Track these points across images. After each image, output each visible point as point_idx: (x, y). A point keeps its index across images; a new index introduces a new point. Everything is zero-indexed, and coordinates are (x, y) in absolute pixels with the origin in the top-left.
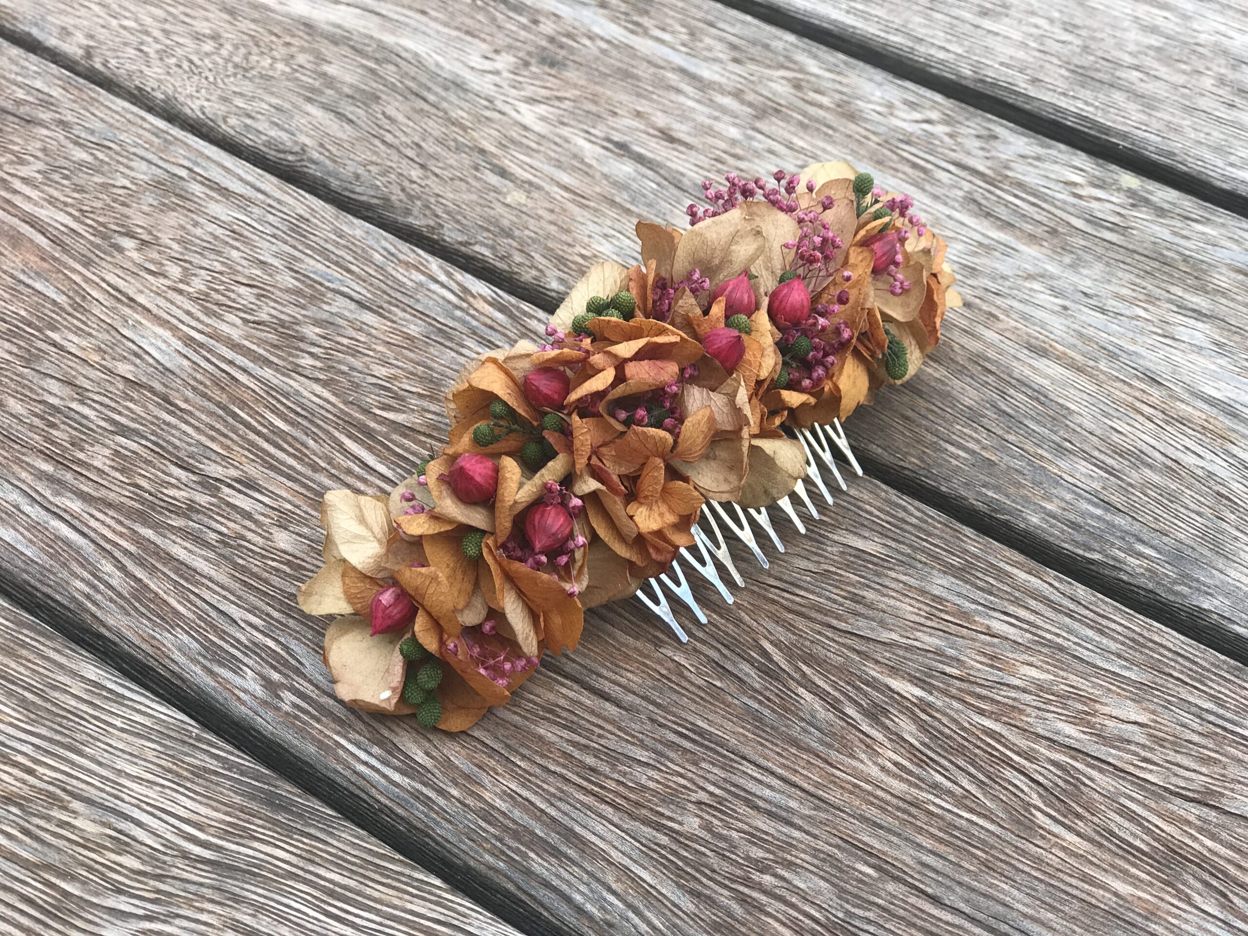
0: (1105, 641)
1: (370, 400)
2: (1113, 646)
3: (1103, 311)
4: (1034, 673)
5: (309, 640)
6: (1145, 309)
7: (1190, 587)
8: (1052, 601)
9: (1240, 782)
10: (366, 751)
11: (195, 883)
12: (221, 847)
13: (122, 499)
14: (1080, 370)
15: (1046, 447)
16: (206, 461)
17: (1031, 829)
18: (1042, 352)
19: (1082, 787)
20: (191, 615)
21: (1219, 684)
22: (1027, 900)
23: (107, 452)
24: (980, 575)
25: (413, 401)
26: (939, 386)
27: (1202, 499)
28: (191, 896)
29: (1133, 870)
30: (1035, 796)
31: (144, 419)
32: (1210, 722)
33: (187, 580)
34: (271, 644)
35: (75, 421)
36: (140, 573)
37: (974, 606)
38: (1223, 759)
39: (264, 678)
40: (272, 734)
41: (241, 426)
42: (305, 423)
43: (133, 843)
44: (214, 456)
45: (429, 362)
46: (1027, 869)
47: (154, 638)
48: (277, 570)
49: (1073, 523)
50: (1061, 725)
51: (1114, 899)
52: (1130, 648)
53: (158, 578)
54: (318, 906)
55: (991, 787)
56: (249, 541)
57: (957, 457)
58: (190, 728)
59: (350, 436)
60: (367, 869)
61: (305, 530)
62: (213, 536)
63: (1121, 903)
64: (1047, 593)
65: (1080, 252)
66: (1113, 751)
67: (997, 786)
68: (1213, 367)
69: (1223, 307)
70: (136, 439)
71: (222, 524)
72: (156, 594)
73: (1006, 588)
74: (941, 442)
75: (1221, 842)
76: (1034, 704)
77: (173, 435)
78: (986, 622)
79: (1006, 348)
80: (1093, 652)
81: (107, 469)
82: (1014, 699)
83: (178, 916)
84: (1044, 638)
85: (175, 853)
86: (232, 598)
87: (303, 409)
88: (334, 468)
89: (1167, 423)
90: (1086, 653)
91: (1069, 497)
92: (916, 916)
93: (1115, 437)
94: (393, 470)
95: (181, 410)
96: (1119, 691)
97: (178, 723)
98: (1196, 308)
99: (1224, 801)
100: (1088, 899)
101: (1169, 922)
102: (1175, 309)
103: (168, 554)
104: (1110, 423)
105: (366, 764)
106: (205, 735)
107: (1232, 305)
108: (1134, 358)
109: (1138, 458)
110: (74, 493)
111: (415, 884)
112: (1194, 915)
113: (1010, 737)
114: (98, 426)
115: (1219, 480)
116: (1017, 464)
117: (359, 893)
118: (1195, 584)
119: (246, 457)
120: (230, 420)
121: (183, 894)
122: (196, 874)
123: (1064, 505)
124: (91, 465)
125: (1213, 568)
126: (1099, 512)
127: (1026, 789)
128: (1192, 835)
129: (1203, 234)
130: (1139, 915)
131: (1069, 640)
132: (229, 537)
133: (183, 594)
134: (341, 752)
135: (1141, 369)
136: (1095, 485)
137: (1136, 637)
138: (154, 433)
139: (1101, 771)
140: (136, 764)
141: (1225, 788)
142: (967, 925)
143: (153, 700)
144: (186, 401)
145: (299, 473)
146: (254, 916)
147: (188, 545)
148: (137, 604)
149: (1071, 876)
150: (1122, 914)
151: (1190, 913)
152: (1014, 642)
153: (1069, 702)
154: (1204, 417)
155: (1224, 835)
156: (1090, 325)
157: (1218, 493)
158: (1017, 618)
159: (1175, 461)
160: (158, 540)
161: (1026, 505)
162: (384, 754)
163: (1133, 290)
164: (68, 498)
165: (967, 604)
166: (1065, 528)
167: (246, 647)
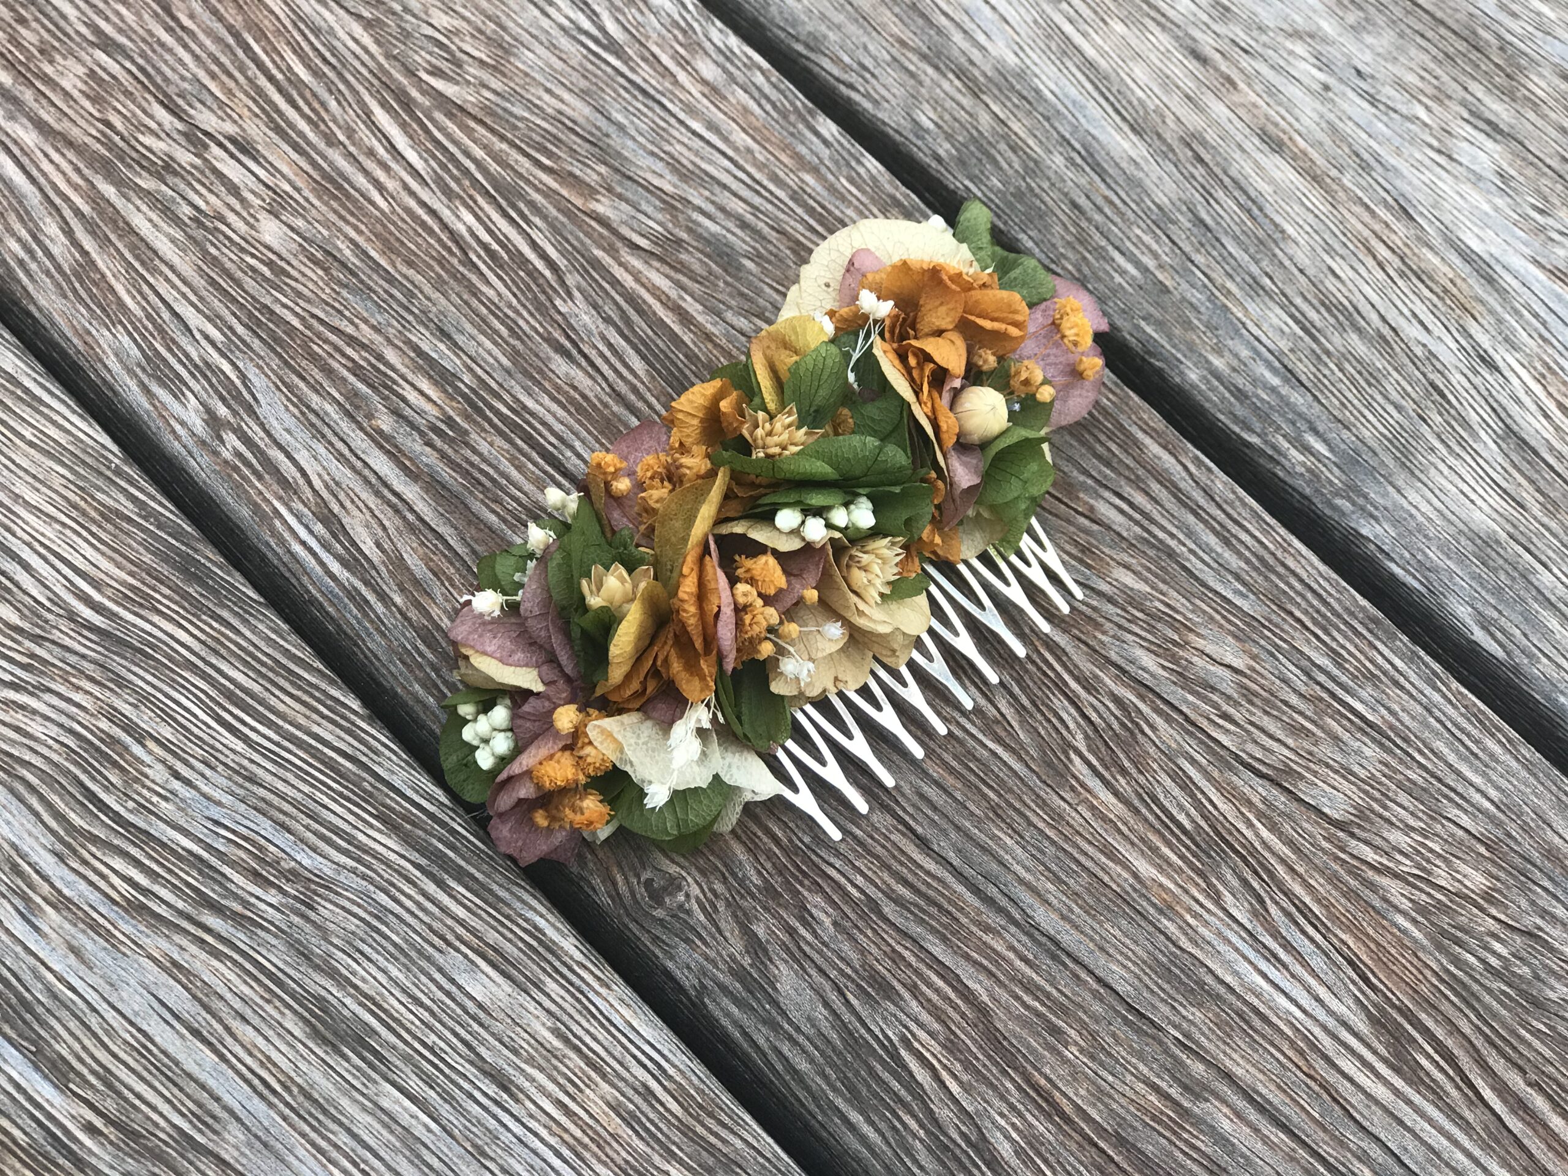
0: (1227, 555)
1: (420, 58)
2: (1235, 563)
3: (1373, 101)
4: (1128, 579)
5: (272, 370)
6: (1427, 108)
7: (1354, 504)
8: (1180, 490)
9: (1328, 766)
10: (307, 527)
11: (76, 653)
12: (116, 615)
13: (88, 140)
14: (1316, 179)
15: (1238, 279)
16: (198, 105)
17: (1062, 776)
18: (1276, 145)
19: (1139, 736)
20: (139, 313)
21: (1346, 637)
22: (1029, 863)
23: (81, 70)
24: (1103, 438)
25: (471, 70)
26: (1131, 169)
27: (1409, 389)
28: (68, 668)
29: (1166, 851)
30: (1080, 736)
31: (135, 32)
32: (1318, 683)
33: (143, 263)
34: (226, 367)
35: (50, 19)
36: (88, 244)
37: (1082, 478)
38: (1319, 733)
39: (209, 411)
40: (204, 482)
41: (252, 65)
42: (331, 75)
43: (15, 589)
44: (209, 101)
45: (503, 18)
46: (1041, 825)
47: (89, 333)
48: (254, 270)
49: (1239, 390)
50: (1139, 653)
51: (1131, 880)
52: (1256, 569)
53: (110, 255)
54: (211, 709)
55: (1031, 716)
56: (228, 226)
57: (1123, 272)
58: (111, 456)
59: (384, 104)
60: (277, 674)
61: (300, 223)
62: (187, 210)
63: (1138, 886)
64: (1176, 478)
65: (1372, 10)
66: (1191, 698)
67: (1039, 716)
68: (1486, 207)
69: (1525, 124)
70: (120, 58)
71: (201, 195)
72: (103, 276)
73: (1129, 461)
74: (1110, 248)
75: (1280, 835)
76: (1116, 619)
77: (166, 62)
78: (1092, 501)
79: (1233, 131)
80: (1208, 565)
81: (76, 94)
82: (1094, 609)
83: (49, 690)
84: (1155, 537)
85: (61, 612)
86: (194, 298)
87: (333, 55)
88: (354, 144)
89: (1402, 274)
90: (1200, 565)
91: (1245, 353)
92: (894, 857)
93: (1330, 283)
94: (426, 161)
95: (183, 28)
96: (1223, 622)
97: (98, 447)
98: (1493, 118)
99: (1302, 785)
100: (1101, 874)
101: (1186, 922)
102: (1466, 115)
103: (128, 224)
104: (1329, 261)
105: (303, 543)
106: (126, 469)
107: (1540, 123)
108: (1390, 175)
109: (1349, 317)
110: (30, 119)
111: (329, 702)
112: (1219, 918)
113: (1074, 657)
114: (77, 32)
115: (1439, 366)
116: (1197, 297)
117: (262, 702)
118: (1361, 501)
119: (250, 109)
120: (240, 53)
121: (60, 664)
122: (80, 643)
123: (1235, 363)
124: (57, 84)
125: (1391, 483)
126: (1275, 381)
127: (1072, 725)
128: (1248, 819)
129: (1538, 14)
130: (1154, 905)
131: (1184, 545)
132: (206, 215)
133: (136, 282)
134: (277, 523)
135: (1394, 192)
136: (1284, 345)
137: (1267, 557)
138: (143, 55)
139: (1168, 719)
140: (38, 490)
141: (1308, 769)
142: (950, 879)
143: (74, 412)
144: (192, 16)
145: (309, 143)
146: (136, 707)
147: (154, 216)
148: (77, 285)
149: (1090, 843)
150: (1134, 900)
151: (1214, 915)
152: (1119, 534)
153: (1159, 626)
154: (1451, 276)
155: (1287, 828)
156: (1350, 118)
157: (1432, 384)
158: (1131, 504)
159: (1394, 329)
160: (119, 202)
161: (1188, 354)
162: (328, 536)
163: (1422, 78)
164: (22, 125)
165: (1075, 473)
166: (1227, 395)
167: (196, 366)
